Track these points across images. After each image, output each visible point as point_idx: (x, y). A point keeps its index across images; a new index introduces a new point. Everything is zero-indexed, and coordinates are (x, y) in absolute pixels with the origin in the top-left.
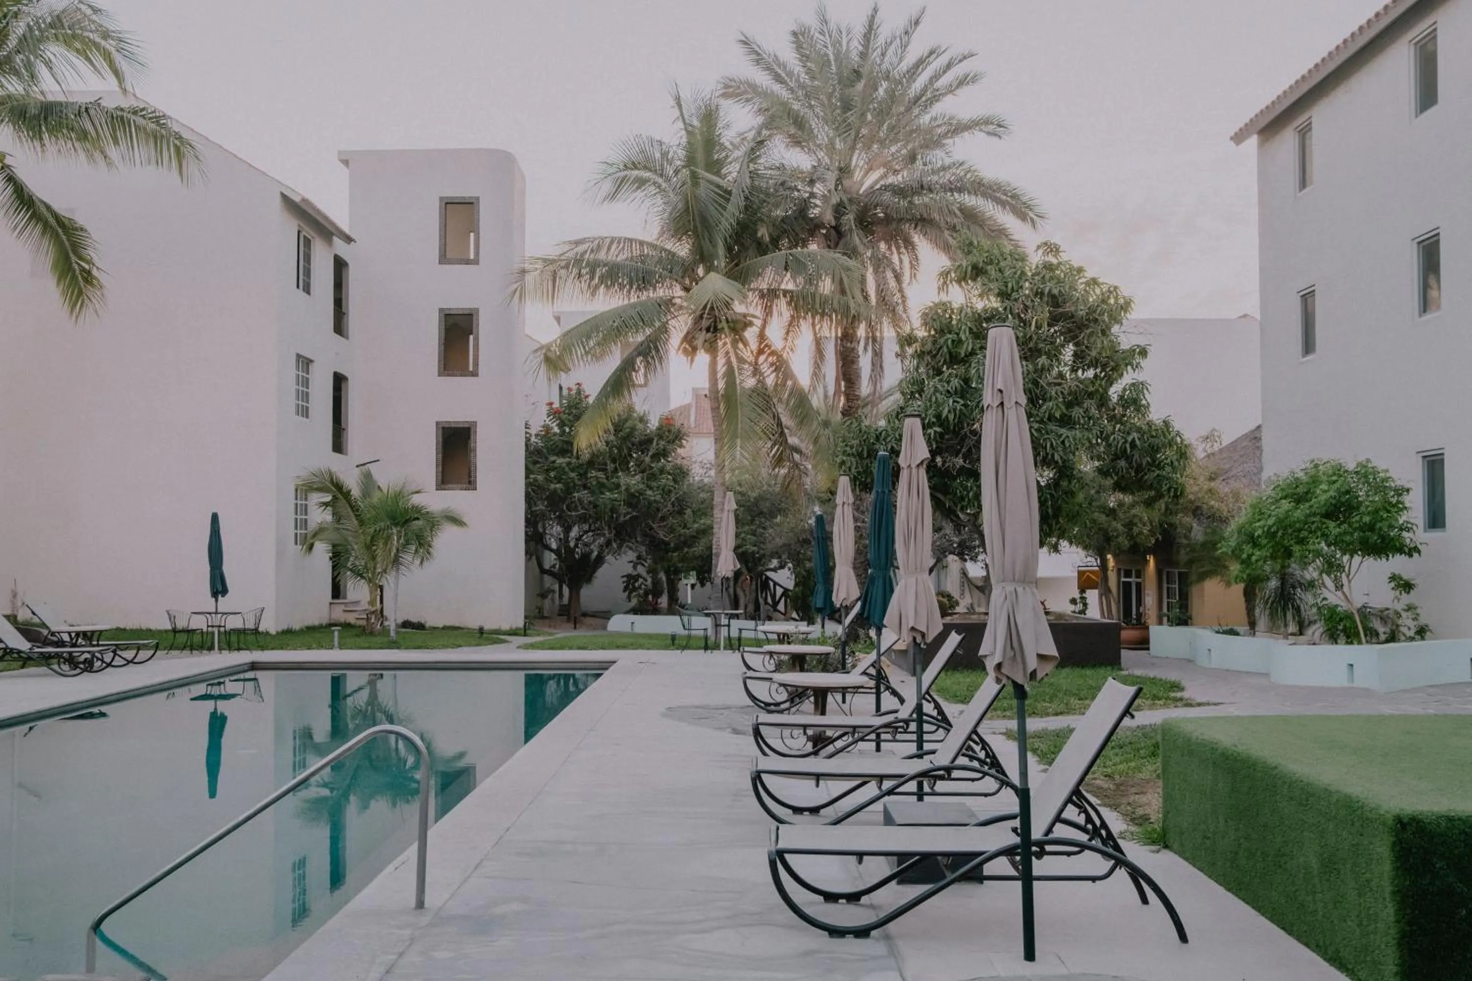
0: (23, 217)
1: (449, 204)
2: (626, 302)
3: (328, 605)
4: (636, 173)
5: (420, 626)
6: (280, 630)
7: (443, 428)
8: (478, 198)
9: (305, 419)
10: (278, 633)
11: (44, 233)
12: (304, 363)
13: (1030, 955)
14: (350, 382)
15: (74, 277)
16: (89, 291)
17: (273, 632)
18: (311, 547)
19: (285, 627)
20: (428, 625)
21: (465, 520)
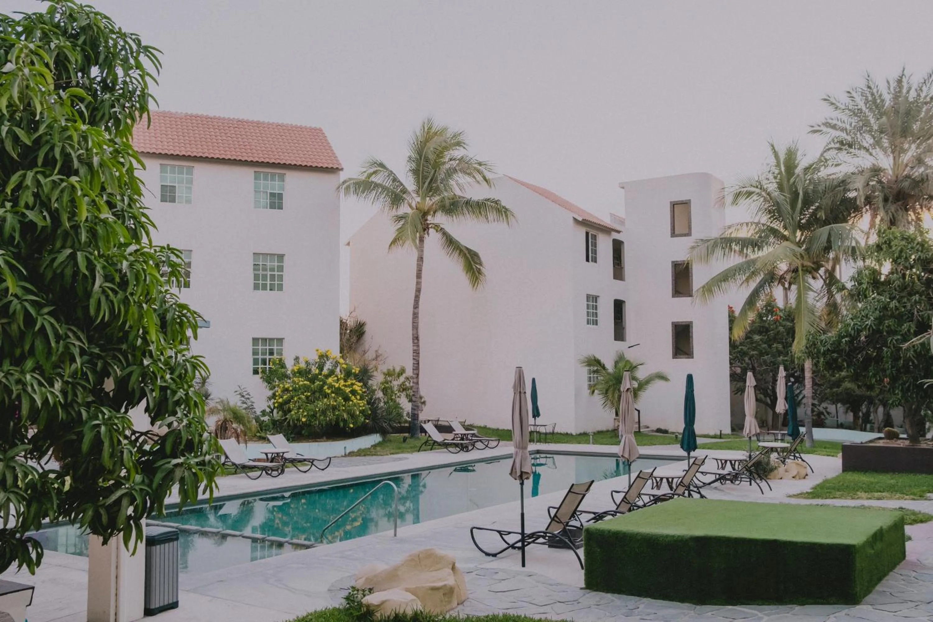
0: (450, 249)
1: (674, 205)
2: (744, 260)
3: (613, 420)
4: (745, 189)
5: (666, 432)
6: (578, 433)
7: (676, 326)
8: (690, 200)
9: (595, 326)
10: (577, 435)
11: (460, 254)
12: (593, 299)
13: (523, 565)
14: (626, 303)
15: (474, 272)
16: (481, 277)
17: (574, 434)
18: (593, 392)
19: (582, 432)
20: (670, 431)
21: (669, 378)
